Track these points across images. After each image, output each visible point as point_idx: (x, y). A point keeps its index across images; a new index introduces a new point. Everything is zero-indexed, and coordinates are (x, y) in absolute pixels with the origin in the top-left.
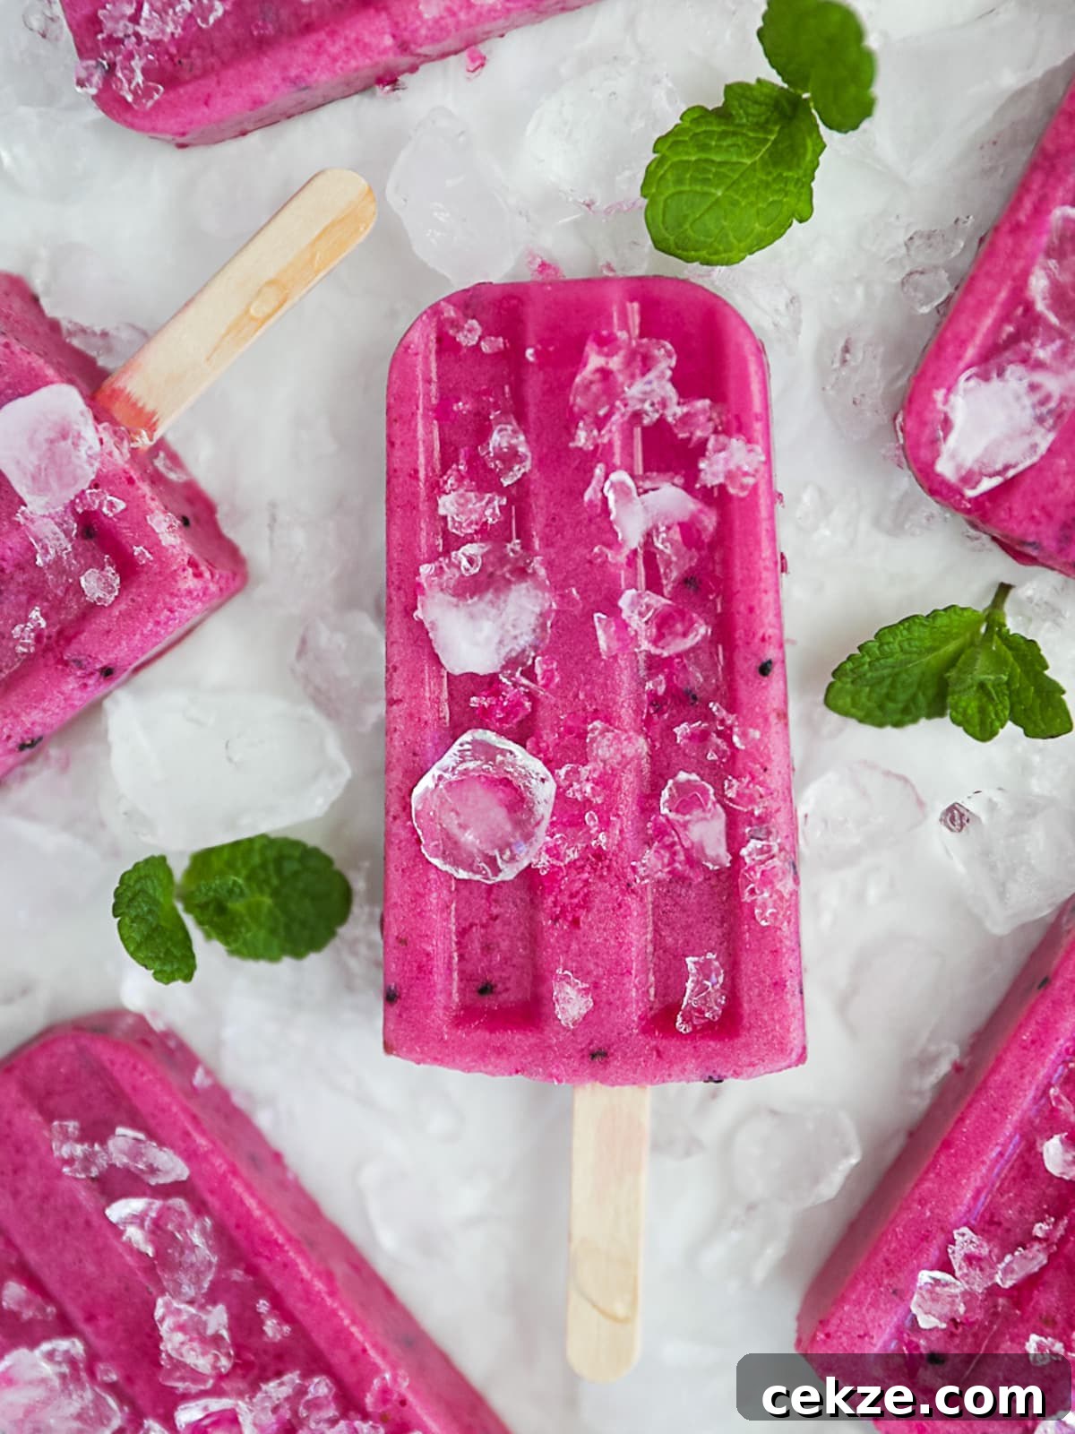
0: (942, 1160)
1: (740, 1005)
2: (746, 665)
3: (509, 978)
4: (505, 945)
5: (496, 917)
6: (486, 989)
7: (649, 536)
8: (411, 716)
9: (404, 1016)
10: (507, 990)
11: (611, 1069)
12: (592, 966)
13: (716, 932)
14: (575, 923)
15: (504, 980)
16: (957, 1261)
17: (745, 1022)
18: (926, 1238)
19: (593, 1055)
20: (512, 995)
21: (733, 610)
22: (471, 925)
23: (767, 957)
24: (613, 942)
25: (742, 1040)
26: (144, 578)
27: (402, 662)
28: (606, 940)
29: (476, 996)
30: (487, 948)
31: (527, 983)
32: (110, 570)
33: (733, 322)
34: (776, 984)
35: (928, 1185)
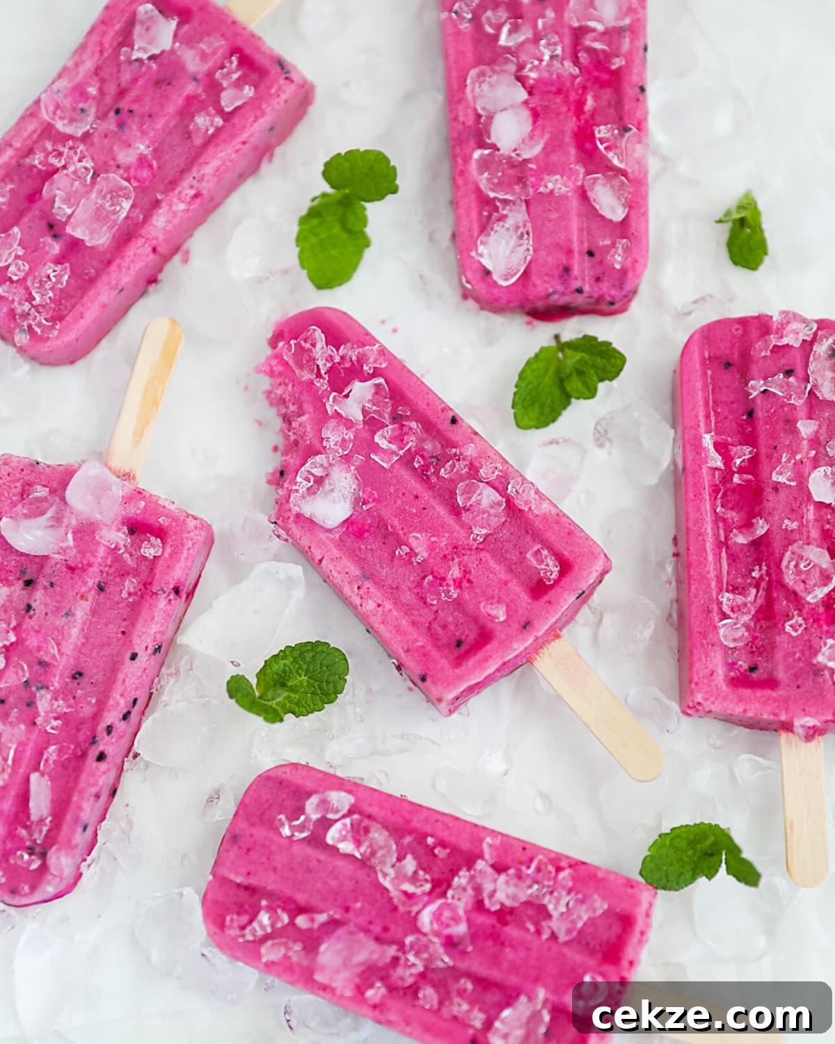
0: (692, 572)
1: (563, 555)
2: (445, 426)
3: (464, 631)
4: (450, 619)
5: (437, 611)
6: (459, 643)
7: (364, 412)
8: (332, 559)
9: (435, 680)
10: (467, 636)
11: (536, 625)
12: (491, 592)
13: (528, 538)
14: (469, 581)
15: (463, 633)
16: (728, 612)
17: (571, 559)
18: (709, 611)
19: (525, 627)
20: (471, 635)
21: (421, 411)
22: (430, 623)
23: (556, 527)
24: (491, 576)
25: (576, 568)
26: (171, 532)
27: (311, 542)
28: (488, 577)
29: (457, 649)
30: (444, 627)
31: (472, 626)
32: (152, 539)
33: (327, 313)
34: (569, 534)
35: (693, 588)
